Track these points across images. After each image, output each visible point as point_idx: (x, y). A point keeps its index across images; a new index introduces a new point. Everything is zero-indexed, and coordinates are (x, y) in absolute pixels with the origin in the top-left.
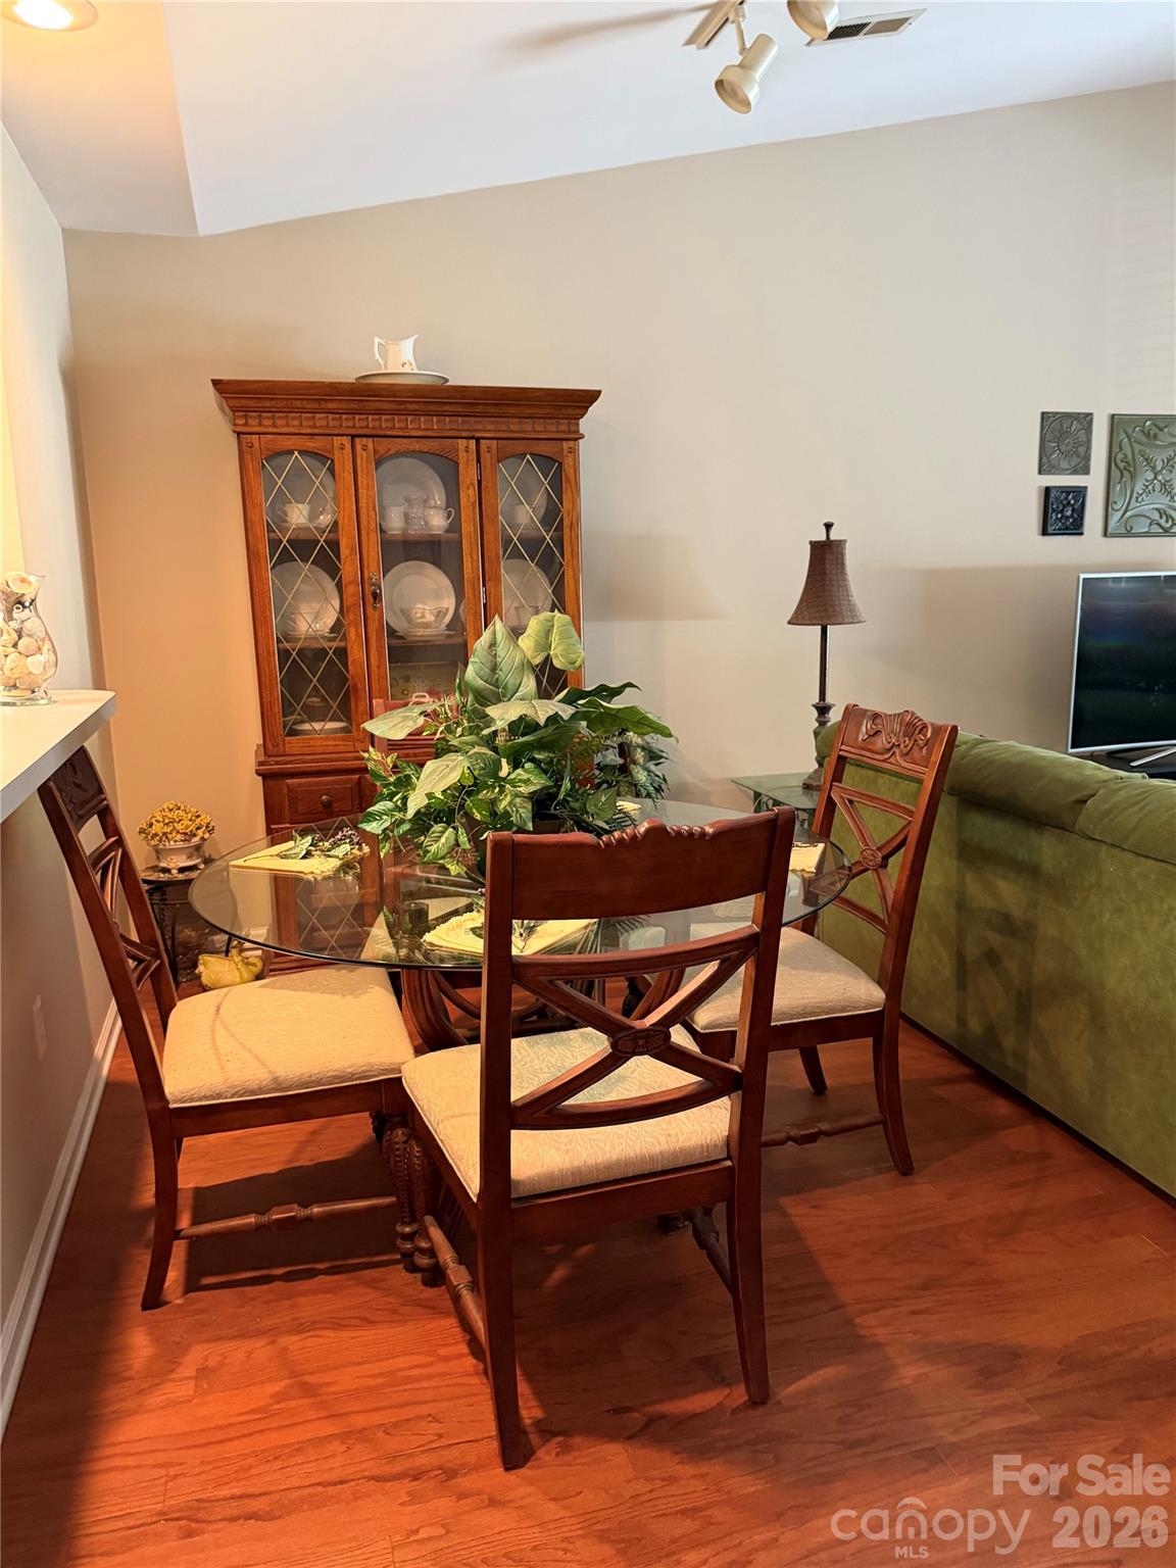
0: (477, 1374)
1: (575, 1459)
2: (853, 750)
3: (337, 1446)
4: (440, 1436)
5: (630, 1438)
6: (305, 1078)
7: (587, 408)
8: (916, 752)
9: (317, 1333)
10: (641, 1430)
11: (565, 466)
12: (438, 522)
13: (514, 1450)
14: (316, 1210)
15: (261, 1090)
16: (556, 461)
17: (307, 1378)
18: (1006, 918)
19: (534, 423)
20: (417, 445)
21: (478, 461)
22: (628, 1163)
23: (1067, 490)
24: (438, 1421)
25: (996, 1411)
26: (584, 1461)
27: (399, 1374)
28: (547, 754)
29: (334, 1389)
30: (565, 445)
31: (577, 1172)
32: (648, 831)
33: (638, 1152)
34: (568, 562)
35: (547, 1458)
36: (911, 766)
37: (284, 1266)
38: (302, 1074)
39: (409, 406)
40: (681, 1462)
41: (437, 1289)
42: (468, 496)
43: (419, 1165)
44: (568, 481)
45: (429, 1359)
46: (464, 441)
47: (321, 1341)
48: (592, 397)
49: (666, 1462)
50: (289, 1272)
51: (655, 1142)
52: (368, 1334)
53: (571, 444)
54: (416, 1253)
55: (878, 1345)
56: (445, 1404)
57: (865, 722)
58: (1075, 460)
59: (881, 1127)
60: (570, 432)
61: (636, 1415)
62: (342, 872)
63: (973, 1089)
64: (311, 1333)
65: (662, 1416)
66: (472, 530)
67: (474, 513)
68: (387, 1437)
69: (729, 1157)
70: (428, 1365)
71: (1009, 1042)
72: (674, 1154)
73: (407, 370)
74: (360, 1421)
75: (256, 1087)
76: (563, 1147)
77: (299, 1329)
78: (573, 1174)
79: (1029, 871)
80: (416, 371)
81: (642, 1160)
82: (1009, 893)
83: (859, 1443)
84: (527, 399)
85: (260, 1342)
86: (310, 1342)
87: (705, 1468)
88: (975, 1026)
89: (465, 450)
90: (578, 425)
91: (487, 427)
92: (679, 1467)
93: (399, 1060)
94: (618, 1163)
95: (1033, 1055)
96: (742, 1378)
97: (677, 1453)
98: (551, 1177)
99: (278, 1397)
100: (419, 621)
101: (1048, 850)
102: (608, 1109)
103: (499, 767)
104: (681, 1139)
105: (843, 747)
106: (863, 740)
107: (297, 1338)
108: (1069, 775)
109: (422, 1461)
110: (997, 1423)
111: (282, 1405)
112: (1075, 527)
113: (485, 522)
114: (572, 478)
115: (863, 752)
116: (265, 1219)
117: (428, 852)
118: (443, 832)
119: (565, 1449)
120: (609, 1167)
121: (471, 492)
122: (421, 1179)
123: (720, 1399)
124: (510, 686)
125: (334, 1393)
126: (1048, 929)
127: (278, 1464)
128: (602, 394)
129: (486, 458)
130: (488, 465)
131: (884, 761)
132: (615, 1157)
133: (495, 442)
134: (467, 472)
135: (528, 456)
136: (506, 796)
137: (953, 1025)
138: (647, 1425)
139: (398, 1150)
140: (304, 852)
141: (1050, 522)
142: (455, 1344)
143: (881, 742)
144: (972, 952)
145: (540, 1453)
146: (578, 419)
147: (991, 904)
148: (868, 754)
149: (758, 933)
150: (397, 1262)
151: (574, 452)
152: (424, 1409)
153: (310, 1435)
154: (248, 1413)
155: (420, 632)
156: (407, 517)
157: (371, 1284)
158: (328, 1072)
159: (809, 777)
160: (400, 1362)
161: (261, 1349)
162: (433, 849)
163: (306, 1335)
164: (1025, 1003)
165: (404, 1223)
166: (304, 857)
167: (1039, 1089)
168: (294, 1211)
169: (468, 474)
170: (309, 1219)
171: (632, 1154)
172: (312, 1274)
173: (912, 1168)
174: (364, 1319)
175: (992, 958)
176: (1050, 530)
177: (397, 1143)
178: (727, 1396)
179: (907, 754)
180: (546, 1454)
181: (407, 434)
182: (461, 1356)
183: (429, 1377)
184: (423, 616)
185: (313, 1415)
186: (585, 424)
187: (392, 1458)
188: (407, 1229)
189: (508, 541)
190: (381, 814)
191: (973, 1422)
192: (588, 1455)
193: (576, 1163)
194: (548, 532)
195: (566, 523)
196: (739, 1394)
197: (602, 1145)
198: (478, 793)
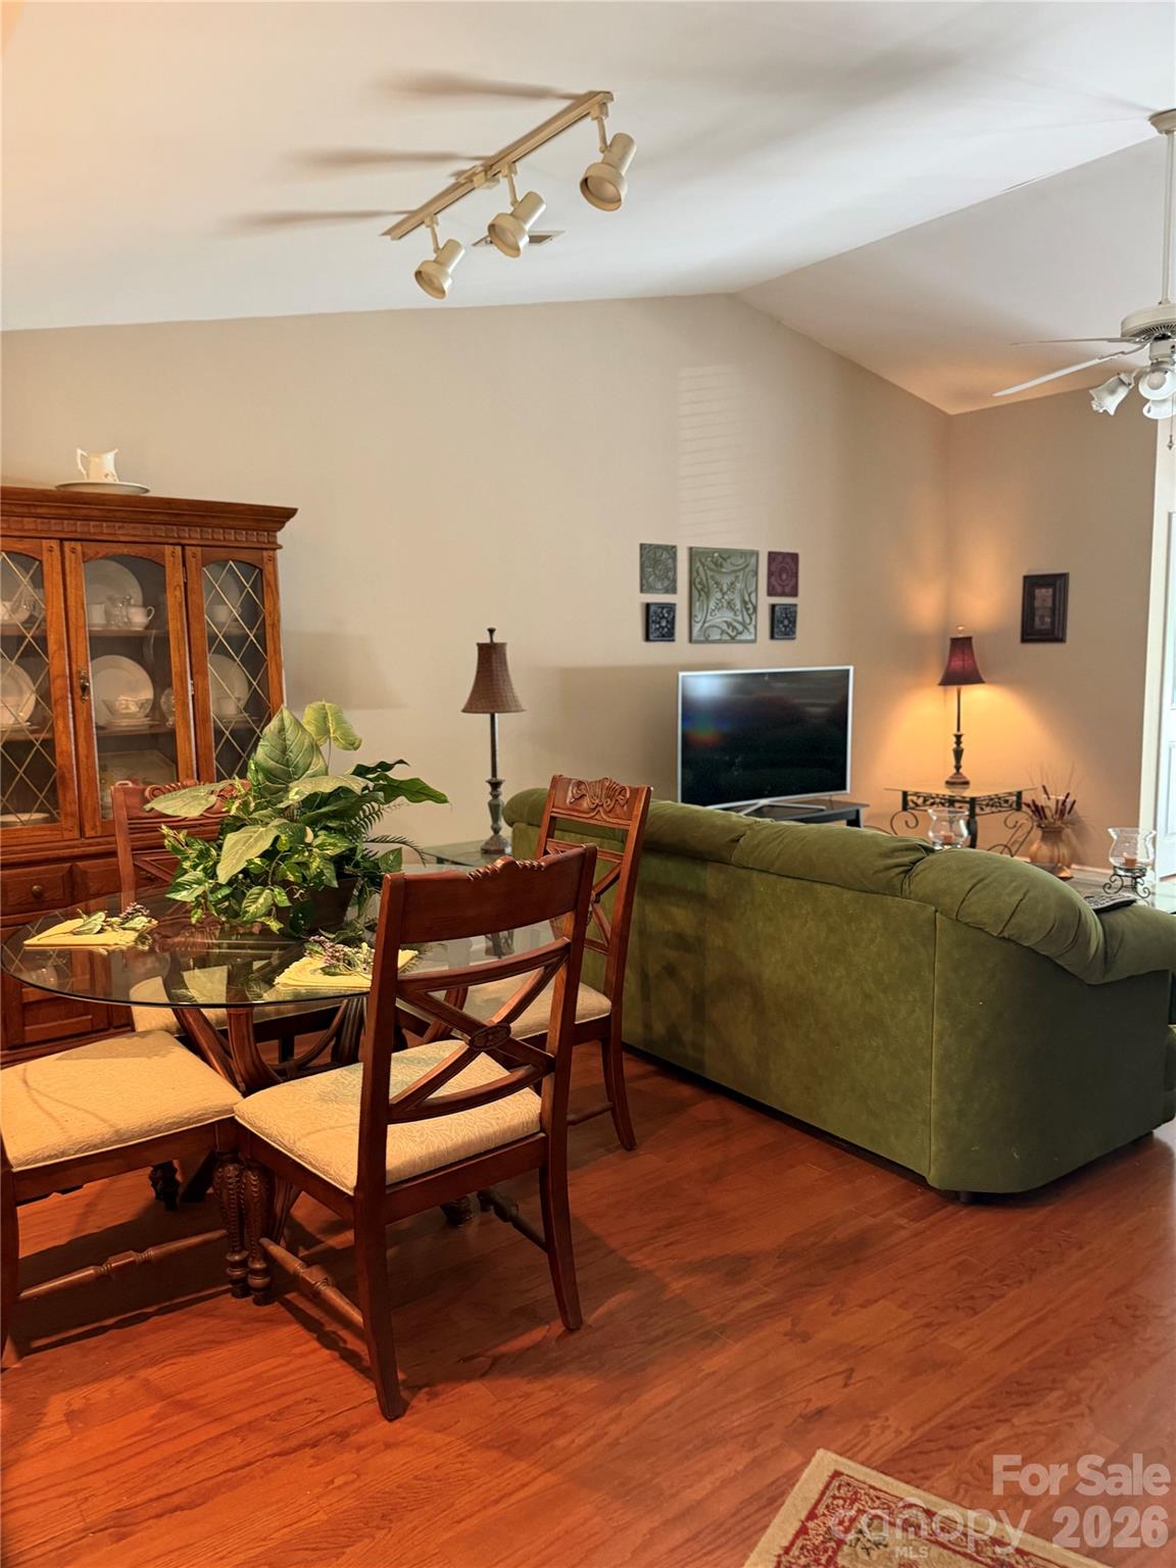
0: (335, 1360)
1: (443, 1400)
2: (563, 812)
3: (232, 1440)
4: (323, 1411)
5: (483, 1376)
6: (146, 1127)
7: (284, 523)
8: (618, 809)
9: (174, 1361)
10: (490, 1368)
11: (266, 572)
12: (138, 618)
13: (392, 1407)
14: (151, 1252)
15: (103, 1144)
16: (256, 567)
17: (179, 1397)
18: (680, 936)
19: (235, 533)
20: (125, 550)
21: (184, 565)
22: (470, 1144)
23: (662, 606)
24: (316, 1401)
25: (745, 1297)
26: (450, 1400)
27: (265, 1375)
28: (338, 822)
29: (209, 1399)
30: (265, 553)
31: (433, 1157)
32: (504, 866)
33: (477, 1134)
34: (271, 658)
35: (423, 1405)
36: (615, 821)
37: (112, 1316)
38: (143, 1124)
39: (118, 514)
40: (529, 1382)
41: (270, 1306)
42: (173, 598)
43: (256, 1192)
44: (269, 585)
45: (288, 1359)
46: (171, 547)
47: (176, 1368)
48: (289, 513)
49: (519, 1385)
50: (120, 1320)
51: (489, 1125)
52: (222, 1353)
53: (271, 553)
54: (250, 1276)
55: (651, 1272)
56: (316, 1389)
57: (571, 788)
58: (666, 583)
59: (610, 1113)
60: (269, 542)
61: (481, 1359)
62: (139, 943)
63: (659, 1081)
64: (165, 1363)
65: (503, 1355)
66: (179, 627)
67: (181, 612)
68: (274, 1423)
69: (542, 1130)
70: (289, 1363)
71: (688, 1036)
72: (504, 1132)
73: (110, 480)
74: (245, 1418)
75: (99, 1141)
76: (418, 1140)
77: (153, 1362)
78: (430, 1159)
79: (699, 898)
80: (118, 482)
81: (481, 1140)
82: (682, 917)
83: (658, 1338)
84: (230, 512)
85: (118, 1380)
86: (167, 1370)
87: (549, 1382)
88: (659, 1028)
89: (171, 555)
90: (275, 537)
91: (194, 535)
92: (529, 1386)
93: (229, 1102)
94: (462, 1146)
95: (709, 1042)
96: (558, 1313)
97: (523, 1377)
98: (413, 1164)
99: (158, 1417)
100: (124, 711)
101: (711, 880)
102: (464, 1097)
103: (305, 835)
104: (507, 1120)
105: (554, 810)
106: (571, 803)
107: (155, 1369)
108: (719, 822)
109: (312, 1433)
110: (748, 1305)
111: (163, 1423)
112: (668, 635)
113: (191, 620)
114: (272, 583)
115: (573, 813)
116: (104, 1268)
117: (247, 912)
118: (260, 894)
119: (433, 1396)
120: (456, 1149)
121: (178, 593)
122: (258, 1205)
123: (544, 1333)
124: (300, 765)
125: (210, 1403)
126: (715, 941)
127: (182, 1466)
128: (299, 512)
129: (192, 562)
130: (193, 568)
131: (591, 818)
132: (460, 1141)
133: (199, 549)
134: (174, 575)
135: (231, 562)
136: (315, 858)
137: (639, 1030)
138: (493, 1364)
139: (230, 1184)
140: (99, 927)
141: (651, 630)
142: (306, 1343)
143: (586, 804)
144: (654, 968)
145: (414, 1402)
146: (275, 531)
147: (668, 927)
148: (576, 814)
149: (569, 943)
150: (225, 1292)
151: (273, 560)
152: (300, 1396)
153: (204, 1438)
154: (133, 1436)
155: (125, 722)
156: (108, 614)
157: (204, 1314)
158: (167, 1119)
159: (487, 843)
160: (260, 1367)
161: (121, 1385)
162: (252, 909)
163: (162, 1365)
164: (699, 1005)
165: (234, 1252)
166: (99, 932)
167: (715, 1071)
168: (132, 1257)
169: (174, 576)
170: (147, 1262)
171: (473, 1137)
172: (146, 1317)
173: (635, 1144)
174: (212, 1342)
175: (670, 971)
176: (651, 637)
177: (230, 1178)
178: (549, 1330)
179: (610, 811)
180: (420, 1402)
181: (116, 539)
182: (314, 1351)
183: (292, 1372)
184: (127, 708)
185: (199, 1422)
186: (281, 536)
187: (285, 1438)
188: (237, 1258)
189: (213, 638)
190: (190, 884)
191: (732, 1308)
192: (453, 1395)
193: (431, 1150)
194: (251, 629)
195: (268, 622)
196: (558, 1327)
197: (448, 1133)
198: (291, 857)
